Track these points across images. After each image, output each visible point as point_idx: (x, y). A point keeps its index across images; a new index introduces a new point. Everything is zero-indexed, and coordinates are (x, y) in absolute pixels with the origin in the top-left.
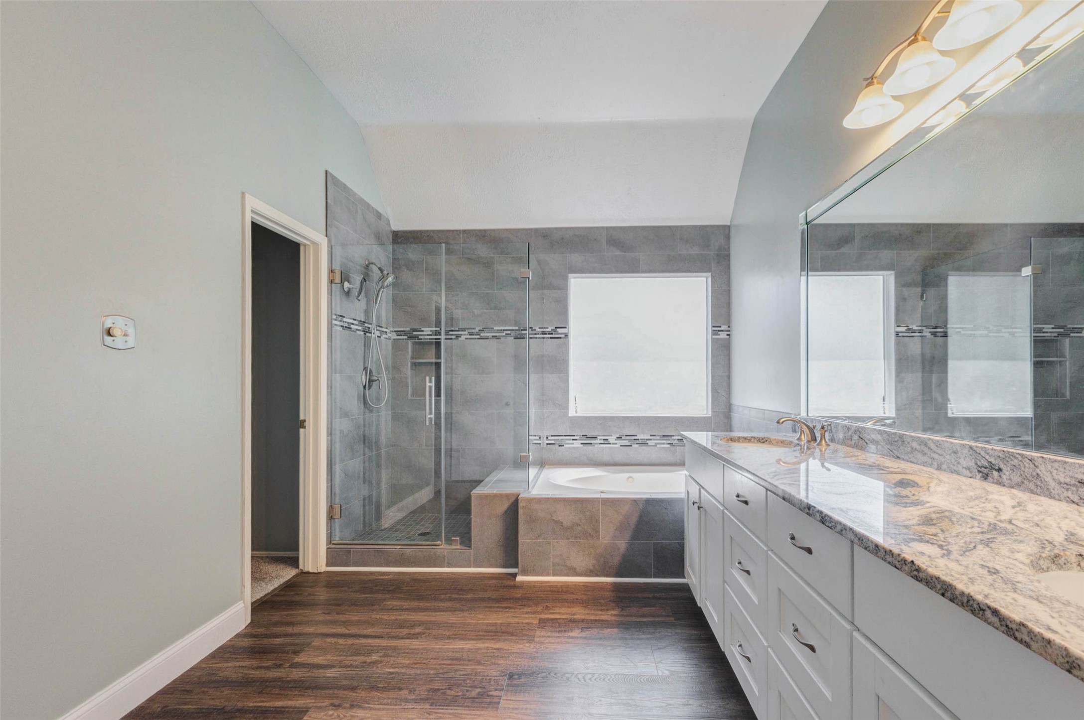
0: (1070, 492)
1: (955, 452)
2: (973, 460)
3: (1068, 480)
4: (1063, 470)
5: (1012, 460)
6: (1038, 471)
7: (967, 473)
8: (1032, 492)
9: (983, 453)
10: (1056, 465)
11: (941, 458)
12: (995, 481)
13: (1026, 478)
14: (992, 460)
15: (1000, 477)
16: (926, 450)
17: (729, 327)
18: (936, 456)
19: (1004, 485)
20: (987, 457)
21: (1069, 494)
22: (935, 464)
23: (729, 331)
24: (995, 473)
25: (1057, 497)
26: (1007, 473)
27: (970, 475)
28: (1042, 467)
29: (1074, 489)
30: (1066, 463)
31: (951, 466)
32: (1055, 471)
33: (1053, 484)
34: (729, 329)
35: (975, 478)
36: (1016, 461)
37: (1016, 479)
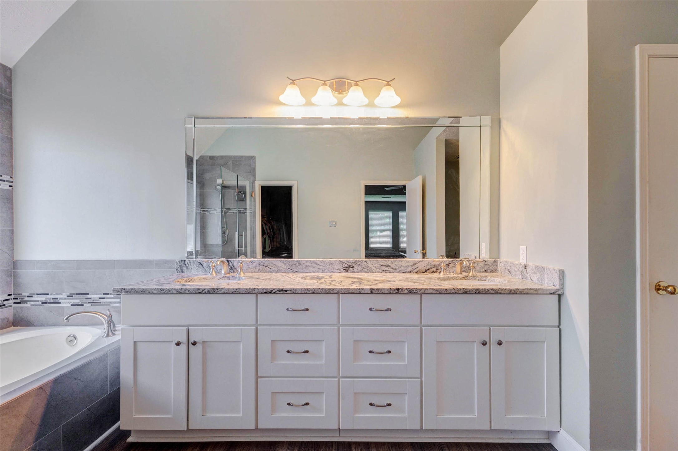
0: (379, 269)
1: (332, 264)
2: (341, 266)
3: (378, 266)
4: (376, 263)
5: (358, 263)
6: (368, 265)
7: (339, 271)
8: (366, 272)
9: (345, 262)
10: (374, 262)
11: (324, 268)
12: (351, 271)
13: (364, 268)
14: (350, 264)
15: (353, 269)
16: (315, 265)
17: (11, 177)
18: (321, 267)
19: (355, 272)
20: (348, 263)
21: (379, 270)
22: (321, 271)
23: (12, 182)
24: (351, 269)
25: (375, 272)
26: (356, 268)
27: (340, 272)
28: (370, 263)
29: (380, 268)
30: (377, 260)
31: (330, 270)
32: (374, 264)
33: (373, 268)
34: (11, 180)
35: (342, 272)
36: (360, 263)
37: (360, 269)
